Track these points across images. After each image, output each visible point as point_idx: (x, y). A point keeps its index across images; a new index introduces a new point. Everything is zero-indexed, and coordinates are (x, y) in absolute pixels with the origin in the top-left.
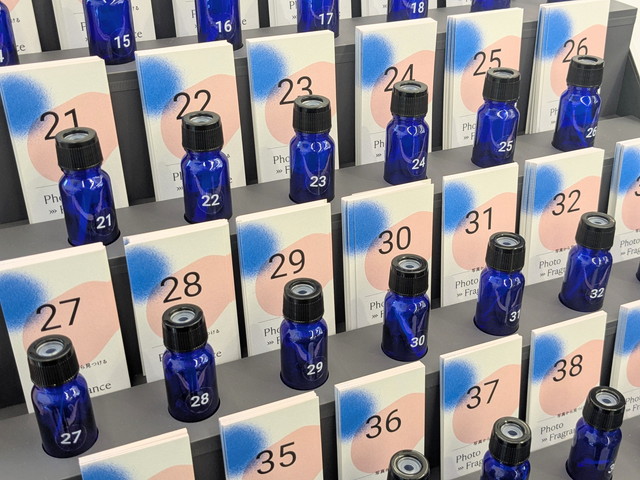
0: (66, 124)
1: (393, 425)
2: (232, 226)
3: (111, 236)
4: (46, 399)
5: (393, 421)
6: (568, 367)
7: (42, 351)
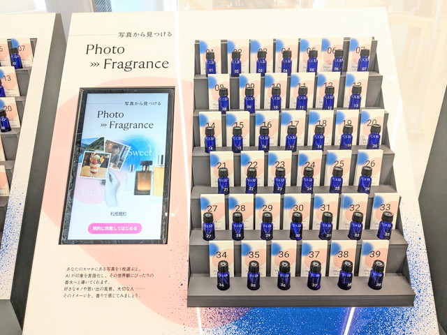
0: (223, 166)
1: (287, 255)
2: (255, 196)
3: (227, 193)
4: (205, 226)
5: (286, 254)
6: (343, 254)
7: (206, 215)
